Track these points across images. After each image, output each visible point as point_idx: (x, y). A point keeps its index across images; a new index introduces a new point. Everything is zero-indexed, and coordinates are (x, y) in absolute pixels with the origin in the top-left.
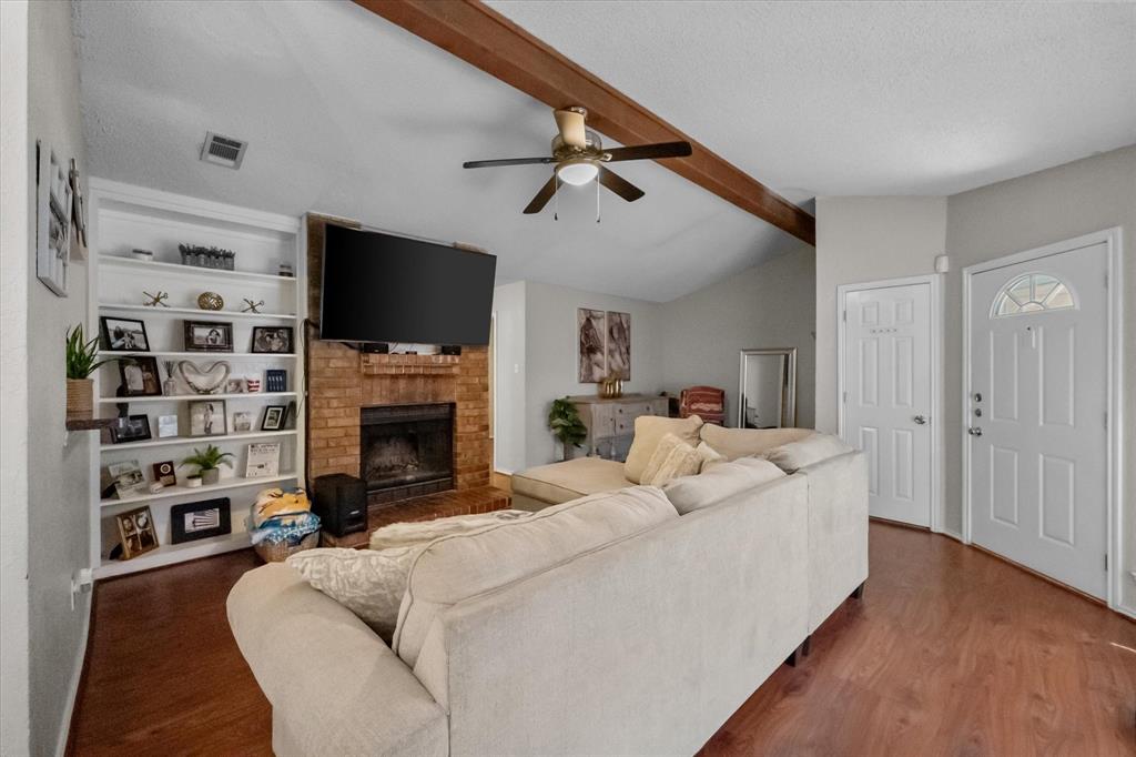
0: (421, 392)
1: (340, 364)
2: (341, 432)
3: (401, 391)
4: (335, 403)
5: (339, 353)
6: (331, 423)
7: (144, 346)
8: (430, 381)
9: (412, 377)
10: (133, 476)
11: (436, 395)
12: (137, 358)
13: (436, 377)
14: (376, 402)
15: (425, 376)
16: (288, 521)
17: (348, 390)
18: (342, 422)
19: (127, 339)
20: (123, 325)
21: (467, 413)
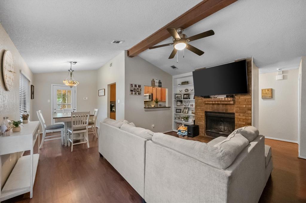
0: (221, 109)
1: (201, 101)
2: (200, 116)
3: (215, 108)
4: (199, 110)
5: (200, 98)
6: (199, 114)
7: (181, 99)
8: (225, 106)
9: (218, 104)
10: (179, 118)
11: (227, 110)
12: (180, 100)
13: (226, 104)
14: (208, 110)
15: (223, 104)
16: (182, 131)
17: (202, 107)
18: (201, 114)
19: (178, 98)
20: (178, 96)
21: (240, 117)
